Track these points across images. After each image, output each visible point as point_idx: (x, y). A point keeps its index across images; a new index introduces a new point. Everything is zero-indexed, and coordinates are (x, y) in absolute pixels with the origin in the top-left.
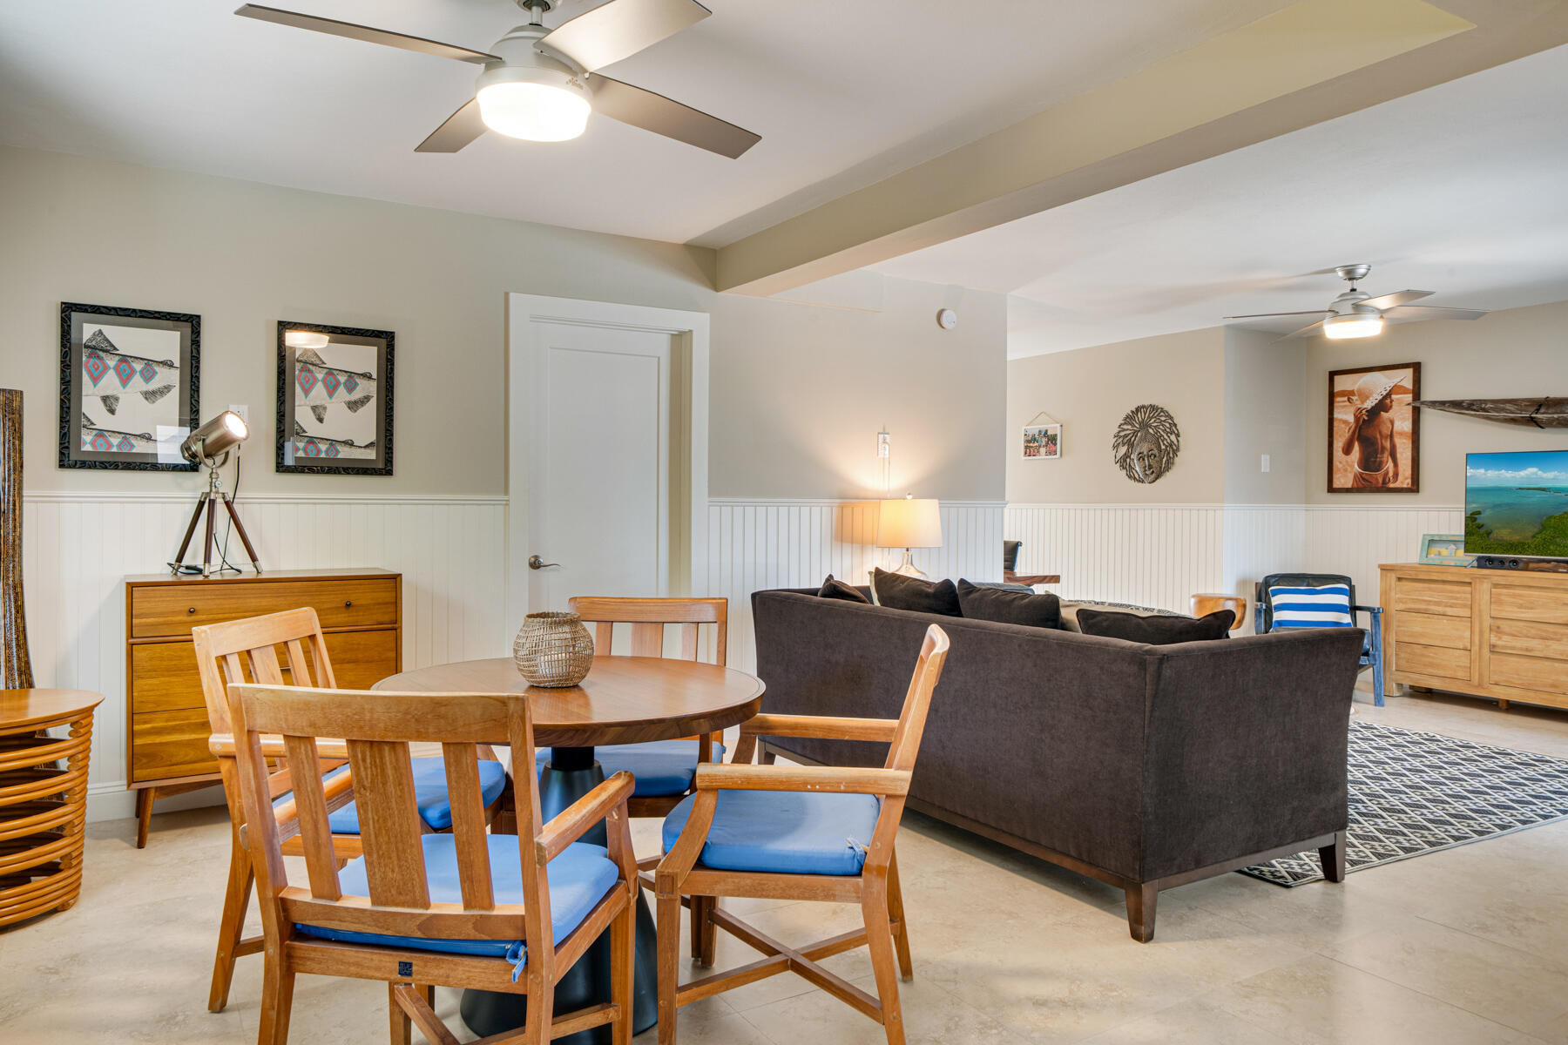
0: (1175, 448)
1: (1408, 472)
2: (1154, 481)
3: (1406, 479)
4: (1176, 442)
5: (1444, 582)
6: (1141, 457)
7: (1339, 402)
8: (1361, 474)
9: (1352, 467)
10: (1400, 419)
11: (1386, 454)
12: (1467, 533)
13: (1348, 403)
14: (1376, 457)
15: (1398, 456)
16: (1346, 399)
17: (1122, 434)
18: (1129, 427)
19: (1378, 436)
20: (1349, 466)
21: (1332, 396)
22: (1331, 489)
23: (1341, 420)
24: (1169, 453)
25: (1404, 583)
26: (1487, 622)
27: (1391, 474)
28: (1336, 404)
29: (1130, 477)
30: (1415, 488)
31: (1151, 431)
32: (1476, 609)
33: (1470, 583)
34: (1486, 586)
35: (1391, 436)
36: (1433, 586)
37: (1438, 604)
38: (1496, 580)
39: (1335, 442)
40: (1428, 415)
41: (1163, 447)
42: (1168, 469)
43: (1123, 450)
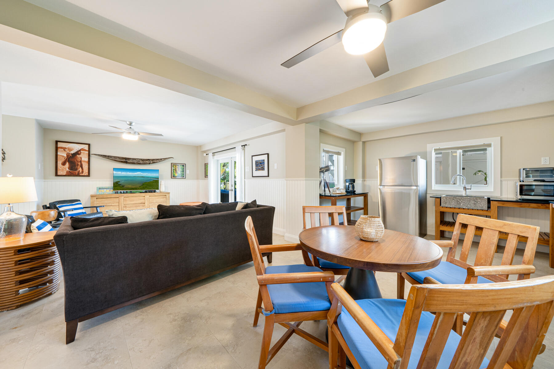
1: (87, 171)
3: (86, 173)
5: (111, 198)
7: (60, 150)
8: (69, 171)
9: (66, 169)
10: (84, 157)
11: (79, 167)
12: (114, 186)
13: (64, 151)
14: (75, 167)
15: (83, 167)
16: (63, 149)
19: (76, 161)
20: (64, 169)
21: (57, 149)
22: (57, 175)
23: (61, 155)
25: (98, 199)
26: (123, 205)
27: (81, 172)
28: (58, 151)
30: (89, 175)
32: (120, 203)
33: (118, 197)
34: (123, 198)
35: (81, 161)
36: (108, 199)
37: (109, 203)
38: (125, 196)
39: (58, 161)
40: (93, 158)
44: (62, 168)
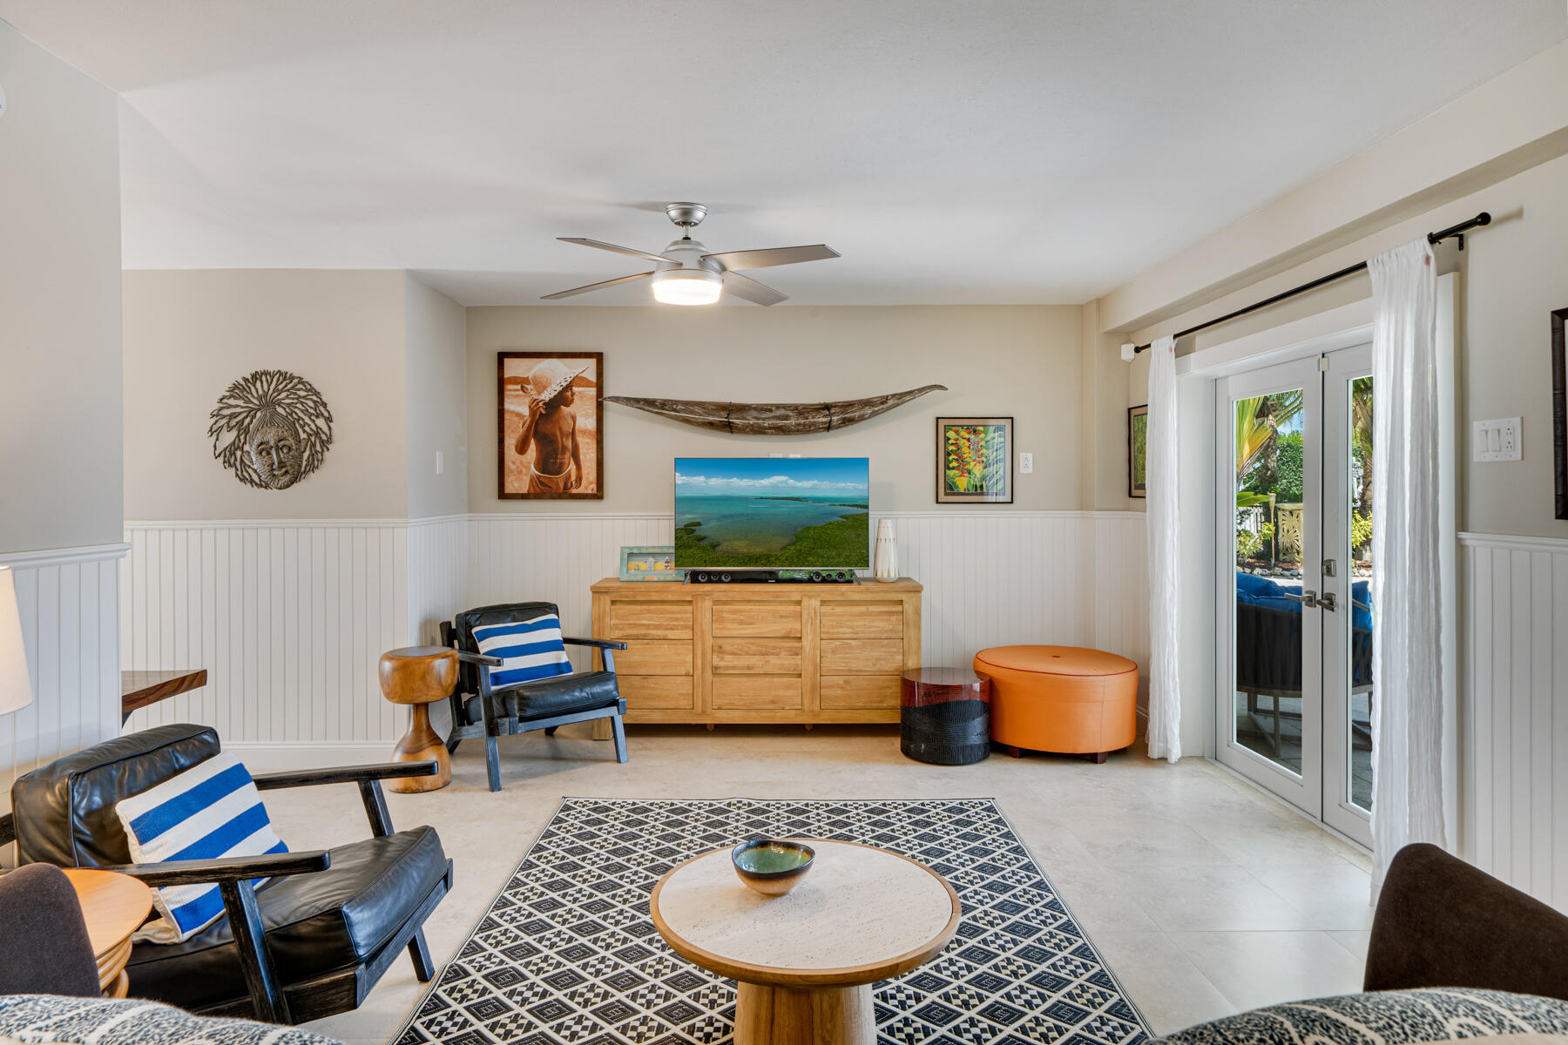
0: (324, 437)
1: (593, 476)
2: (288, 486)
3: (591, 483)
4: (325, 429)
5: (663, 602)
6: (263, 449)
7: (510, 390)
8: (539, 477)
9: (528, 468)
10: (582, 414)
11: (568, 455)
12: (678, 547)
13: (521, 393)
14: (556, 458)
15: (581, 457)
16: (519, 387)
17: (226, 412)
18: (240, 402)
19: (558, 434)
20: (524, 468)
21: (501, 383)
22: (503, 495)
23: (513, 412)
24: (314, 445)
25: (618, 606)
26: (709, 642)
27: (573, 478)
28: (506, 393)
29: (243, 479)
30: (598, 495)
31: (280, 410)
32: (698, 630)
33: (691, 602)
34: (708, 603)
35: (573, 433)
36: (652, 607)
37: (657, 627)
38: (717, 596)
39: (507, 438)
40: (613, 412)
41: (303, 436)
42: (312, 467)
43: (228, 438)
44: (518, 463)
